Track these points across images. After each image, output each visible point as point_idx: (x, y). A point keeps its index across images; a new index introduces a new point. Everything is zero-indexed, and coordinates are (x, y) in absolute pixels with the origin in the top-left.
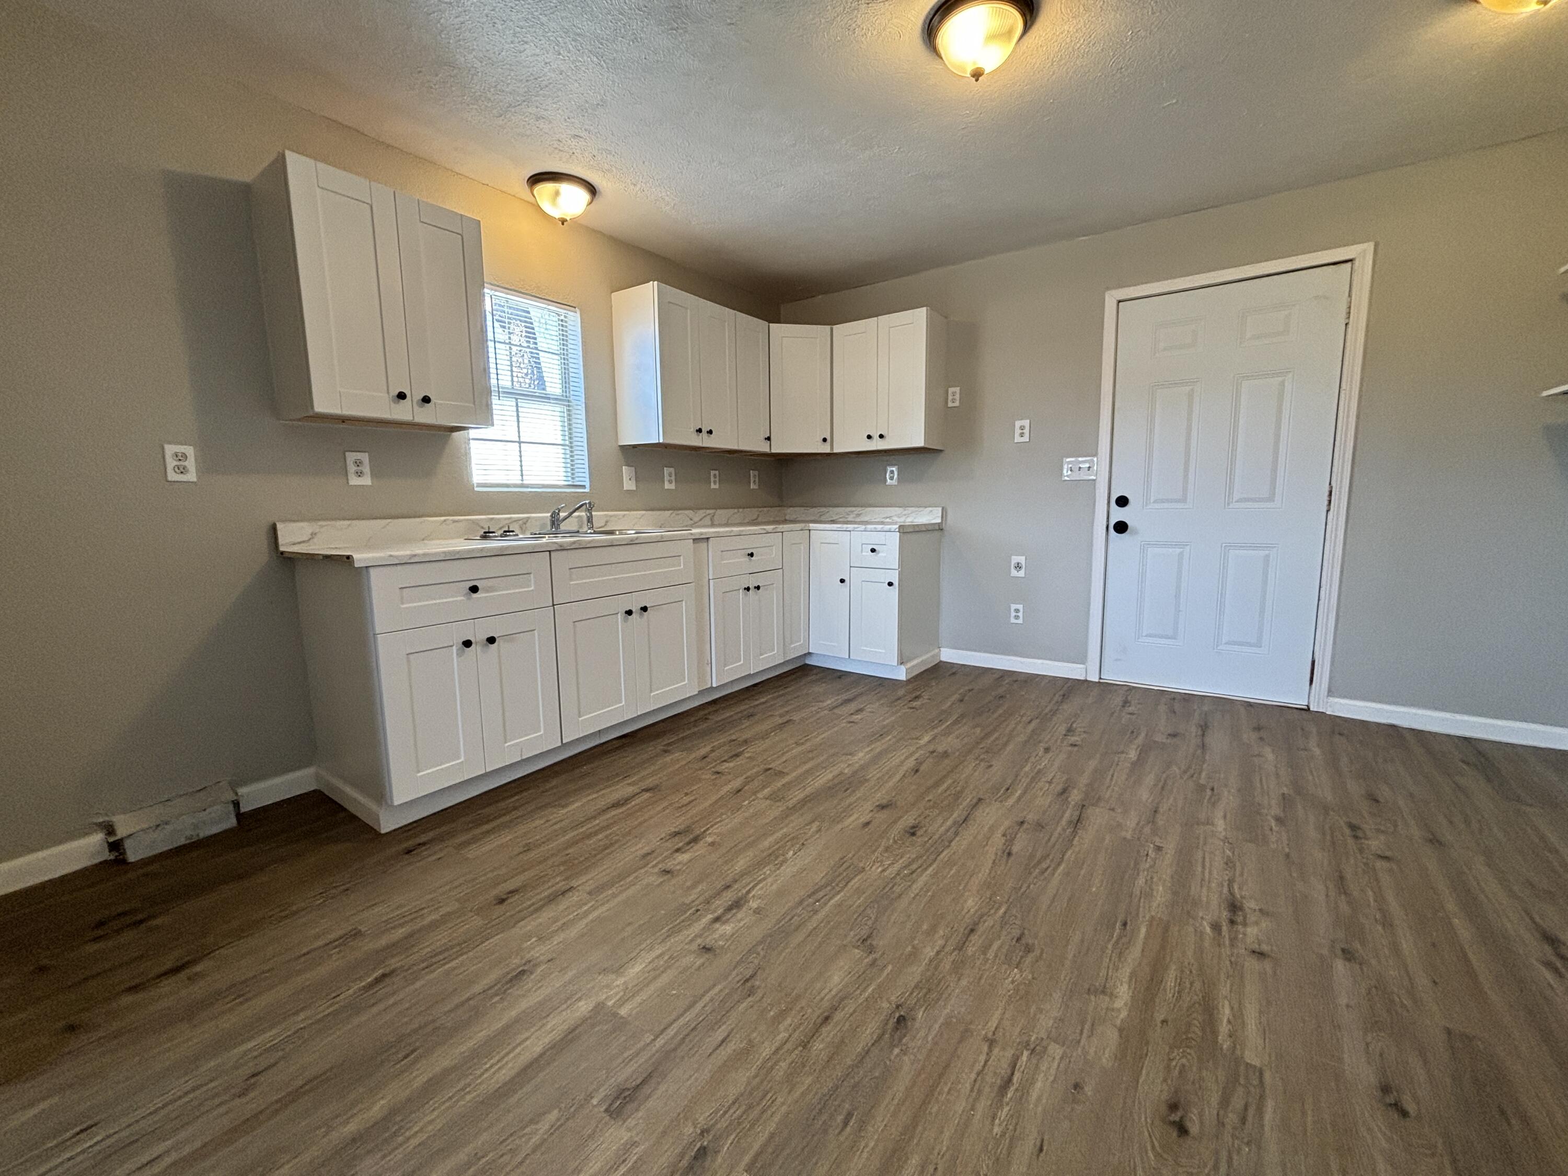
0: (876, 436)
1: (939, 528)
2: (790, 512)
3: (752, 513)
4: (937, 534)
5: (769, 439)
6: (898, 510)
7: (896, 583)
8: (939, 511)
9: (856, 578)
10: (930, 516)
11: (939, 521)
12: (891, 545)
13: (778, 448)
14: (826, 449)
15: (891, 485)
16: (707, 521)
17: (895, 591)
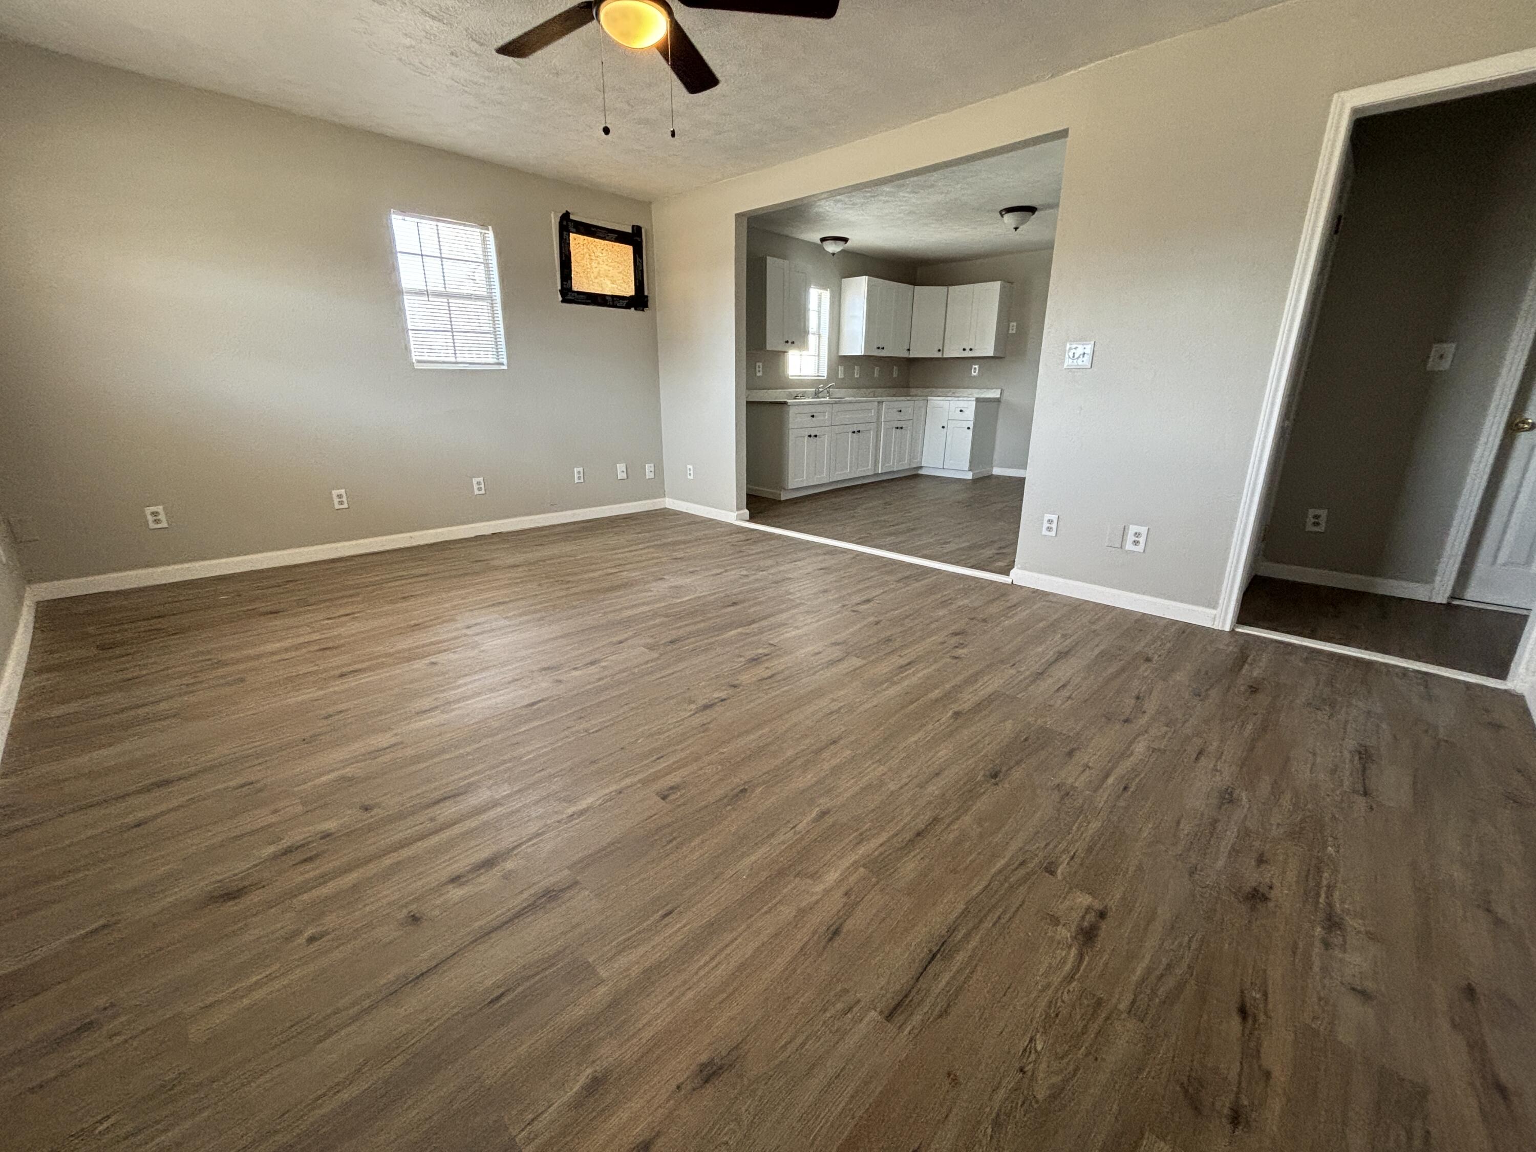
0: (968, 349)
1: (998, 401)
2: (913, 391)
3: (893, 391)
4: (996, 404)
5: (909, 350)
6: (977, 390)
7: (971, 428)
8: (999, 391)
9: (952, 425)
10: (994, 394)
11: (998, 396)
12: (970, 407)
13: (913, 355)
14: (939, 355)
15: (974, 377)
16: (872, 394)
17: (971, 432)
